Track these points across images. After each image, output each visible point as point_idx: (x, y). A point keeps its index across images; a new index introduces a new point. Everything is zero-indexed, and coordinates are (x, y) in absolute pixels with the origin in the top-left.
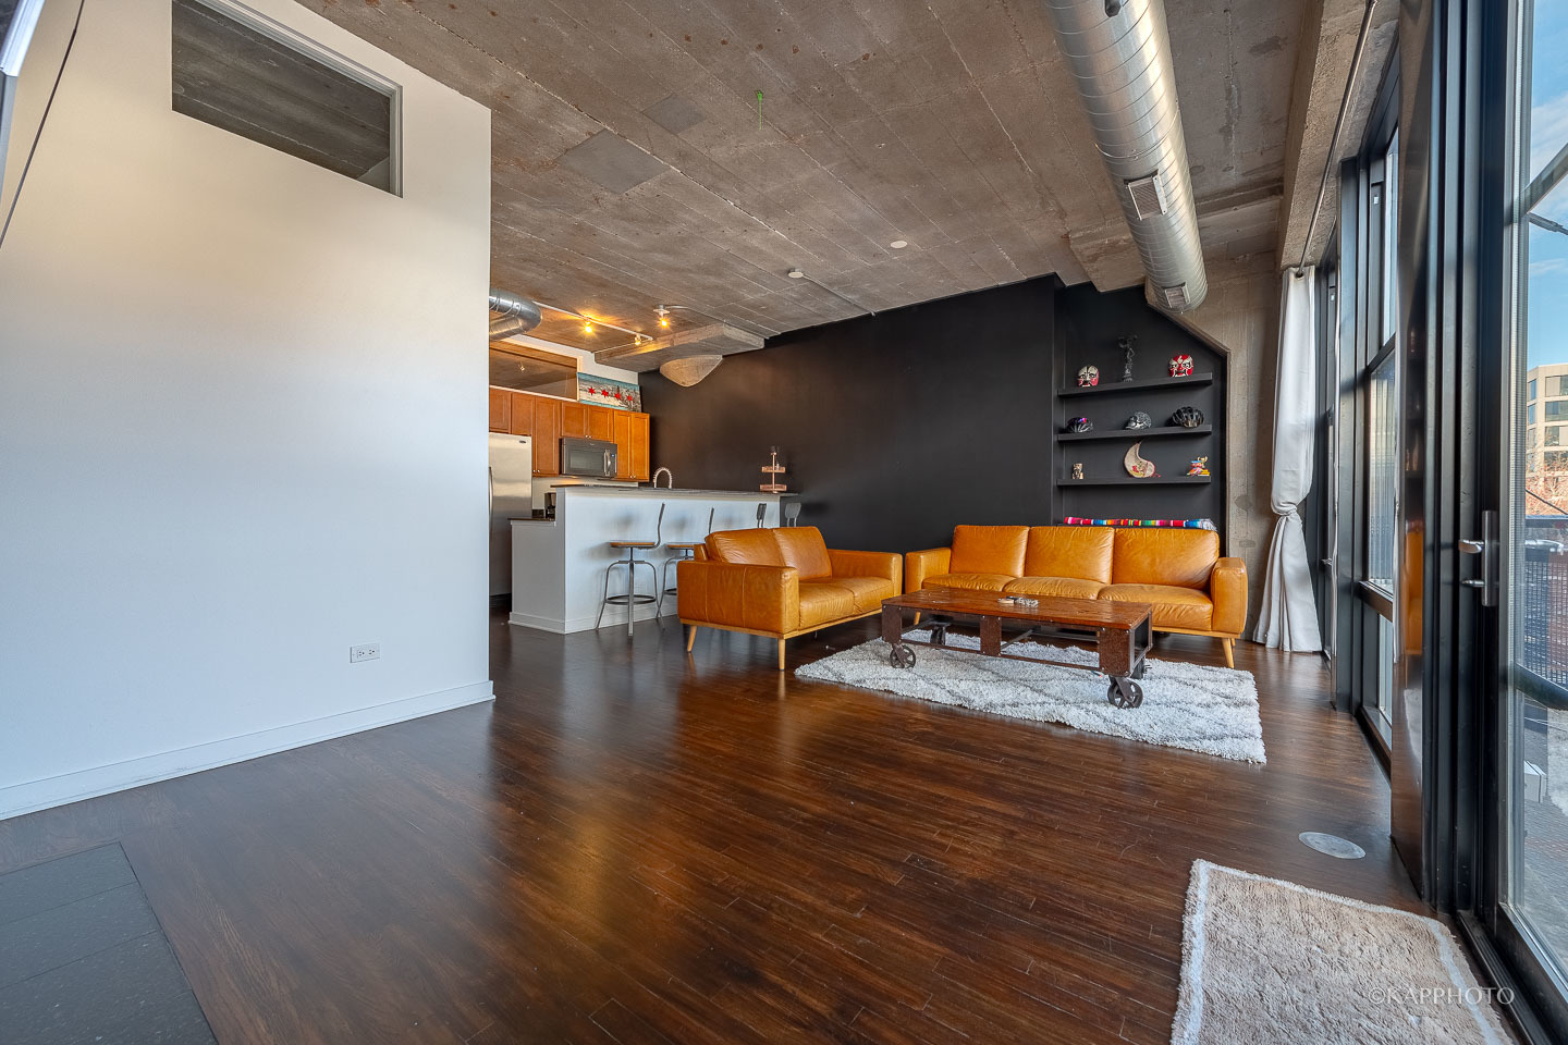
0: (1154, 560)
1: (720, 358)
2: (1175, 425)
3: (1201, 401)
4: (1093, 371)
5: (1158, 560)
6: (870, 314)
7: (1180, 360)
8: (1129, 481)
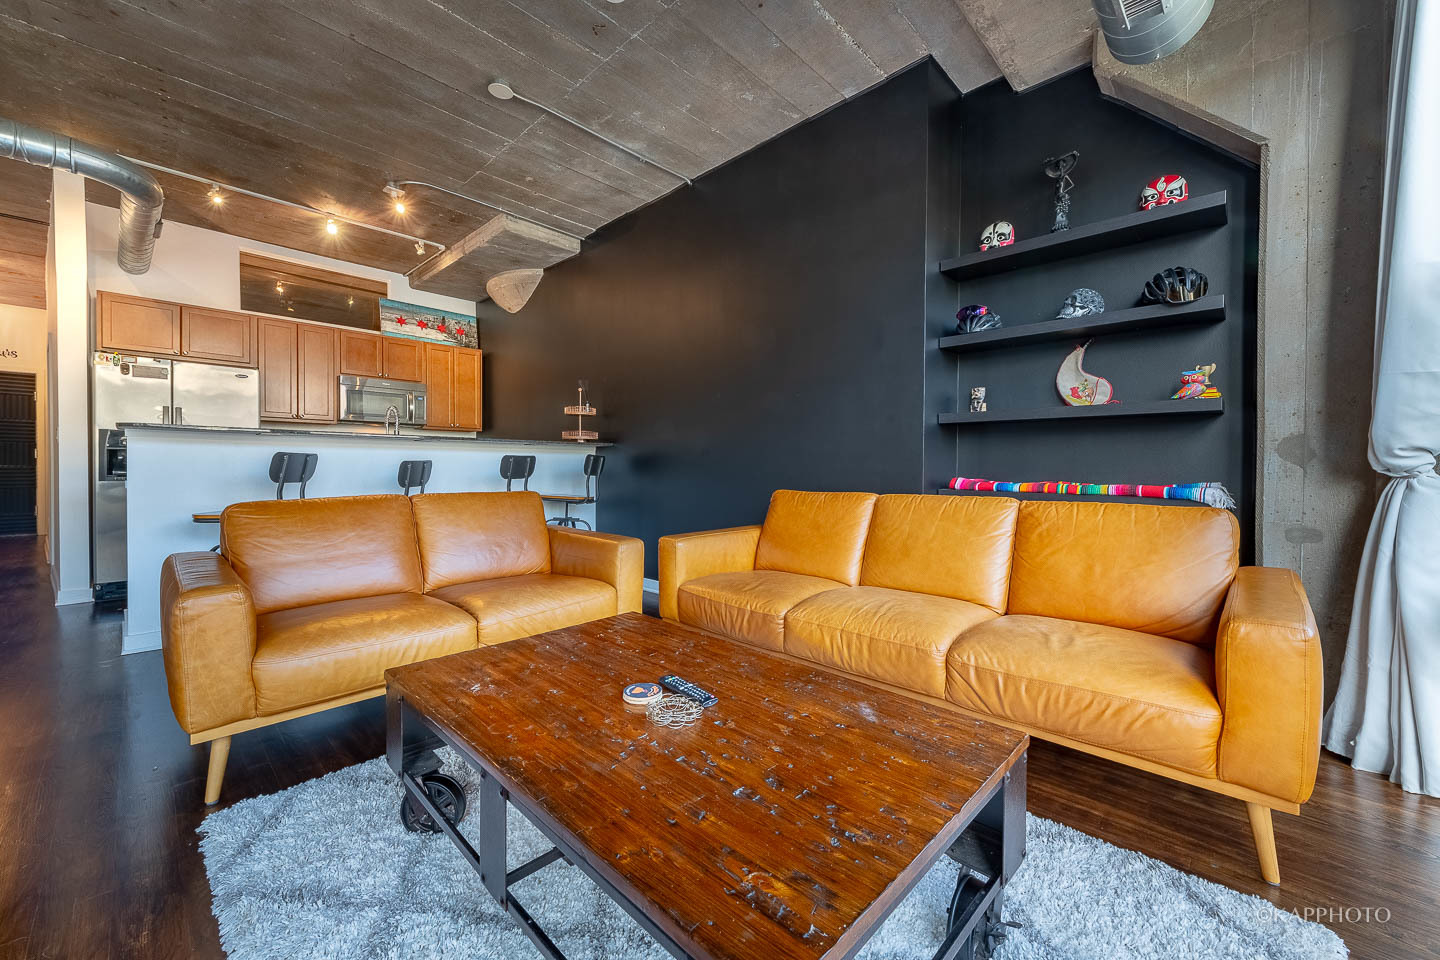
0: (1090, 568)
1: (540, 272)
2: (1151, 303)
3: (1207, 255)
4: (1005, 228)
5: (1098, 569)
6: (686, 184)
7: (1161, 186)
8: (1060, 412)
